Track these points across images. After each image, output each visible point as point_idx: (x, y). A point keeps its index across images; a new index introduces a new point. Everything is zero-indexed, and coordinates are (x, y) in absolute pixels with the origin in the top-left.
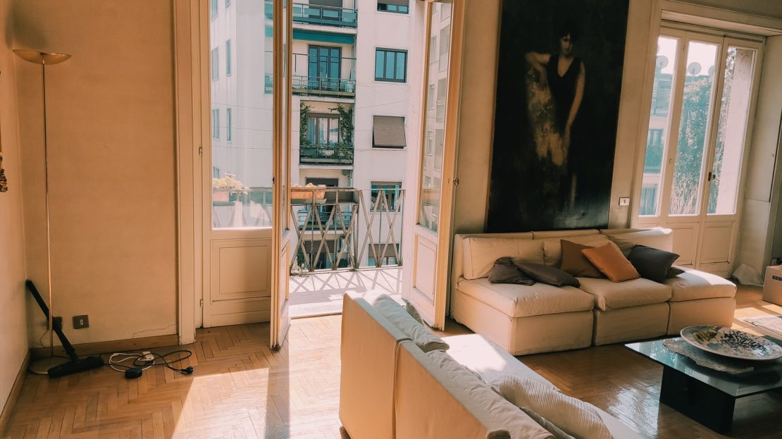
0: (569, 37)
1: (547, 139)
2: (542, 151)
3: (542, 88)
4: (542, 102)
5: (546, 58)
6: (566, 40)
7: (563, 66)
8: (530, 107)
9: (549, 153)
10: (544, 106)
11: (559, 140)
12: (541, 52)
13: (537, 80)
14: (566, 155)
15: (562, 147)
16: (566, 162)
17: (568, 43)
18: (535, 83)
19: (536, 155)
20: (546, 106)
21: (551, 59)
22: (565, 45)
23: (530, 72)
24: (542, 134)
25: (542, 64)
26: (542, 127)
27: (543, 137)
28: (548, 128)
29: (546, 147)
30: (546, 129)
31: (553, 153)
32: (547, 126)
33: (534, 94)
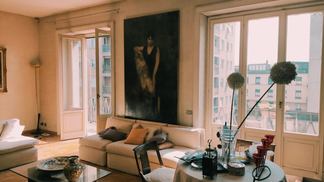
0: (151, 38)
1: (145, 81)
2: (144, 86)
3: (141, 60)
4: (142, 66)
5: (142, 48)
6: (149, 39)
7: (150, 50)
8: (137, 68)
9: (147, 87)
10: (143, 68)
11: (150, 81)
12: (140, 46)
13: (139, 57)
14: (154, 88)
15: (152, 84)
16: (154, 91)
17: (150, 40)
18: (138, 59)
19: (141, 88)
20: (144, 67)
21: (144, 48)
22: (149, 41)
23: (136, 55)
24: (143, 79)
25: (140, 51)
26: (143, 76)
27: (144, 80)
28: (146, 76)
29: (145, 84)
30: (145, 77)
31: (148, 87)
32: (145, 76)
33: (138, 63)
